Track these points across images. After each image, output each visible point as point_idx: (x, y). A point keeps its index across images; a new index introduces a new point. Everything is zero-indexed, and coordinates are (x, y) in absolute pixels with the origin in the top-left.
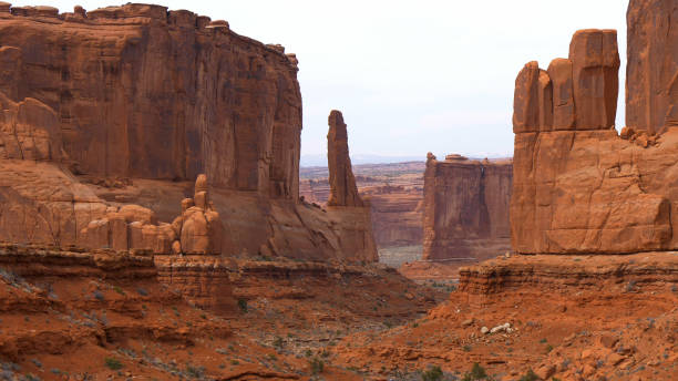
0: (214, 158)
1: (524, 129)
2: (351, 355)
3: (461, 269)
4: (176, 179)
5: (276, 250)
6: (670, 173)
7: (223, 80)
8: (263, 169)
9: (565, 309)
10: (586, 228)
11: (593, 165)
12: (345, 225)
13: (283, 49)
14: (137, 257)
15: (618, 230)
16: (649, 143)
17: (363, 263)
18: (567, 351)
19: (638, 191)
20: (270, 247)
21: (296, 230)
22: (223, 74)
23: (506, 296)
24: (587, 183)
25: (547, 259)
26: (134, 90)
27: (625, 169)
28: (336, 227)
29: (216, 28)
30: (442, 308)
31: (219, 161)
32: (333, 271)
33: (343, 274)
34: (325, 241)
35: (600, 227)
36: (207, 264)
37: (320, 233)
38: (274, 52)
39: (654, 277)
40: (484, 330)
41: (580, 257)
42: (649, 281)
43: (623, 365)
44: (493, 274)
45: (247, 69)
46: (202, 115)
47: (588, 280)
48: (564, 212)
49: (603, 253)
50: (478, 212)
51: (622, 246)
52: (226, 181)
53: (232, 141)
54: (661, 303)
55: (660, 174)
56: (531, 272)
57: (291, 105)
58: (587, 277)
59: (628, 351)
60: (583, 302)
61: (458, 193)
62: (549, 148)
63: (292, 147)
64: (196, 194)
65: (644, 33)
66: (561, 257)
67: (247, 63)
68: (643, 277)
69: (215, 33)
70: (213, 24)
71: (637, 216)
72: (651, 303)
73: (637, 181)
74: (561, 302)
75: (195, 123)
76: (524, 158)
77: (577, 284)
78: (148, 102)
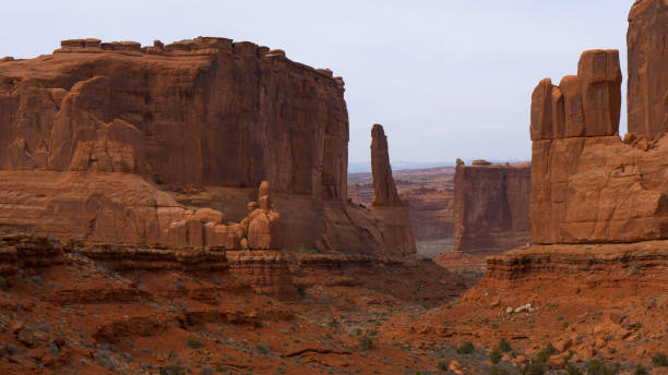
0: (274, 167)
1: (540, 137)
2: (396, 333)
3: (488, 258)
4: (243, 186)
5: (329, 244)
7: (280, 101)
8: (316, 176)
9: (579, 291)
10: (595, 220)
11: (600, 167)
12: (387, 222)
13: (331, 73)
14: (212, 253)
15: (624, 222)
16: (648, 146)
17: (404, 255)
18: (581, 327)
19: (640, 188)
20: (324, 242)
21: (346, 227)
22: (280, 95)
23: (527, 280)
24: (596, 182)
25: (562, 248)
26: (206, 111)
27: (628, 169)
28: (379, 224)
29: (274, 57)
30: (472, 292)
31: (278, 170)
32: (378, 262)
33: (386, 265)
34: (371, 237)
35: (608, 220)
36: (271, 257)
37: (366, 230)
38: (323, 75)
39: (655, 262)
40: (509, 310)
41: (590, 246)
42: (651, 265)
43: (631, 338)
44: (516, 262)
45: (301, 90)
46: (264, 130)
47: (598, 266)
48: (575, 208)
49: (611, 242)
50: (501, 208)
51: (627, 236)
52: (285, 186)
53: (290, 151)
54: (661, 285)
55: (658, 174)
56: (549, 260)
57: (339, 121)
58: (597, 263)
59: (634, 326)
60: (594, 285)
61: (484, 193)
62: (562, 152)
63: (341, 156)
64: (260, 198)
65: (642, 52)
66: (574, 246)
67: (301, 86)
68: (646, 262)
69: (274, 60)
70: (271, 53)
71: (640, 210)
72: (653, 284)
73: (639, 180)
74: (575, 285)
75: (258, 137)
76: (540, 162)
77: (588, 269)
78: (217, 121)
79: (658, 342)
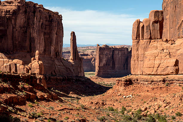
0: (39, 45)
1: (135, 39)
2: (86, 104)
3: (117, 79)
4: (28, 52)
6: (179, 52)
7: (41, 22)
8: (52, 49)
9: (148, 91)
10: (153, 67)
11: (155, 49)
12: (75, 65)
13: (58, 13)
15: (163, 68)
16: (172, 43)
17: (81, 77)
18: (150, 103)
19: (169, 57)
20: (55, 72)
21: (62, 67)
22: (41, 20)
23: (130, 87)
24: (154, 55)
25: (142, 76)
27: (165, 51)
28: (73, 66)
30: (110, 91)
33: (75, 80)
34: (70, 70)
35: (158, 67)
36: (39, 77)
37: (69, 68)
38: (55, 14)
39: (173, 82)
40: (124, 97)
41: (152, 76)
42: (172, 83)
43: (167, 107)
44: (126, 81)
45: (48, 19)
47: (154, 83)
48: (147, 63)
49: (158, 75)
51: (164, 73)
52: (42, 52)
53: (44, 40)
55: (175, 53)
56: (137, 80)
57: (60, 30)
58: (154, 82)
59: (168, 103)
60: (153, 89)
62: (142, 44)
63: (61, 42)
64: (36, 57)
65: (168, 11)
66: (146, 76)
67: (48, 17)
68: (171, 82)
69: (39, 8)
70: (39, 5)
71: (169, 64)
72: (173, 89)
73: (169, 54)
74: (147, 89)
75: (33, 35)
76: (135, 47)
77: (151, 84)
78: (19, 29)
79: (177, 108)
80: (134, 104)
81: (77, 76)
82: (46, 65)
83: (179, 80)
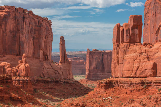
0: (28, 49)
1: (116, 42)
3: (98, 81)
4: (17, 55)
5: (45, 75)
6: (156, 55)
7: (30, 27)
8: (41, 53)
9: (127, 93)
10: (133, 70)
11: (135, 53)
12: (64, 68)
13: (47, 19)
14: (7, 77)
15: (142, 71)
16: (150, 47)
17: (69, 80)
18: (127, 105)
19: (147, 60)
20: (43, 74)
21: (50, 70)
22: (31, 26)
23: (110, 89)
24: (133, 58)
25: (122, 79)
26: (6, 30)
27: (144, 54)
28: (61, 69)
29: (29, 13)
30: (91, 93)
32: (61, 81)
33: (63, 82)
34: (59, 73)
35: (137, 70)
36: (26, 79)
37: (57, 71)
38: (45, 20)
39: (151, 84)
40: (104, 98)
41: (131, 78)
44: (106, 83)
45: (38, 24)
46: (25, 37)
47: (133, 85)
48: (126, 66)
49: (137, 77)
50: (101, 65)
51: (143, 75)
52: (31, 56)
53: (33, 44)
55: (153, 56)
56: (117, 82)
57: (49, 35)
58: (133, 84)
59: (144, 105)
61: (96, 60)
62: (122, 48)
63: (49, 46)
64: (23, 59)
65: (149, 16)
66: (125, 78)
67: (37, 22)
68: (148, 84)
69: (29, 14)
70: (28, 12)
71: (147, 67)
72: (150, 91)
73: (147, 57)
74: (125, 91)
75: (23, 39)
76: (115, 50)
77: (130, 86)
78: (9, 33)
80: (112, 105)
81: (65, 79)
82: (35, 67)
83: (156, 82)
